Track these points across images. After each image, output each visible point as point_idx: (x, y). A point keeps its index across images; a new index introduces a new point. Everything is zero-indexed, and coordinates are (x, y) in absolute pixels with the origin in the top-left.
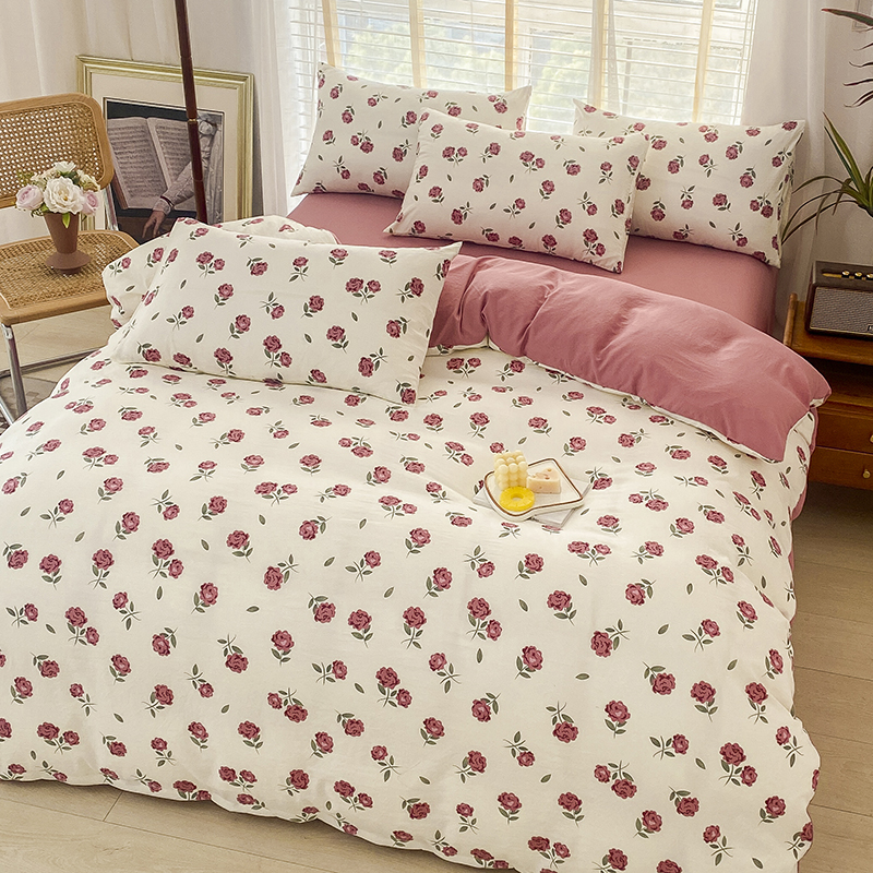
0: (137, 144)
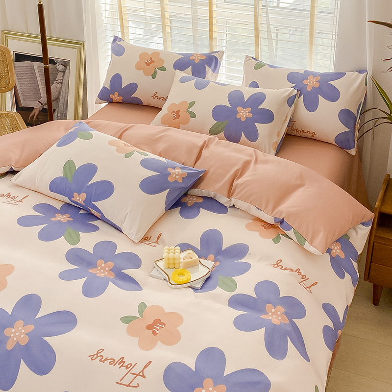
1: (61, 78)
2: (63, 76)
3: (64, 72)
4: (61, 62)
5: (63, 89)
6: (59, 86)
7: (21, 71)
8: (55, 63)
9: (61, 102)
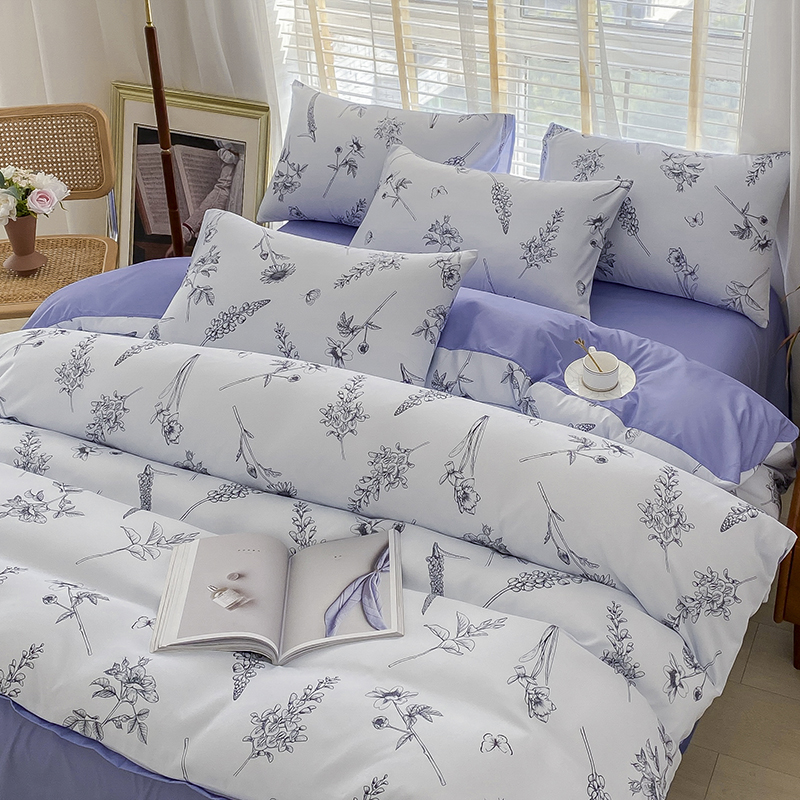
1: (228, 178)
2: (233, 175)
3: (235, 166)
4: (228, 144)
5: (231, 199)
6: (225, 193)
7: (151, 164)
8: (216, 148)
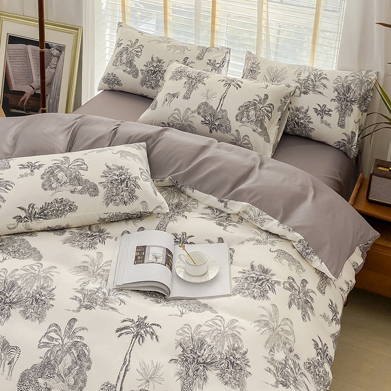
0: (21, 58)
2: (57, 61)
5: (56, 74)
7: (15, 54)
8: (50, 48)
9: (54, 88)
